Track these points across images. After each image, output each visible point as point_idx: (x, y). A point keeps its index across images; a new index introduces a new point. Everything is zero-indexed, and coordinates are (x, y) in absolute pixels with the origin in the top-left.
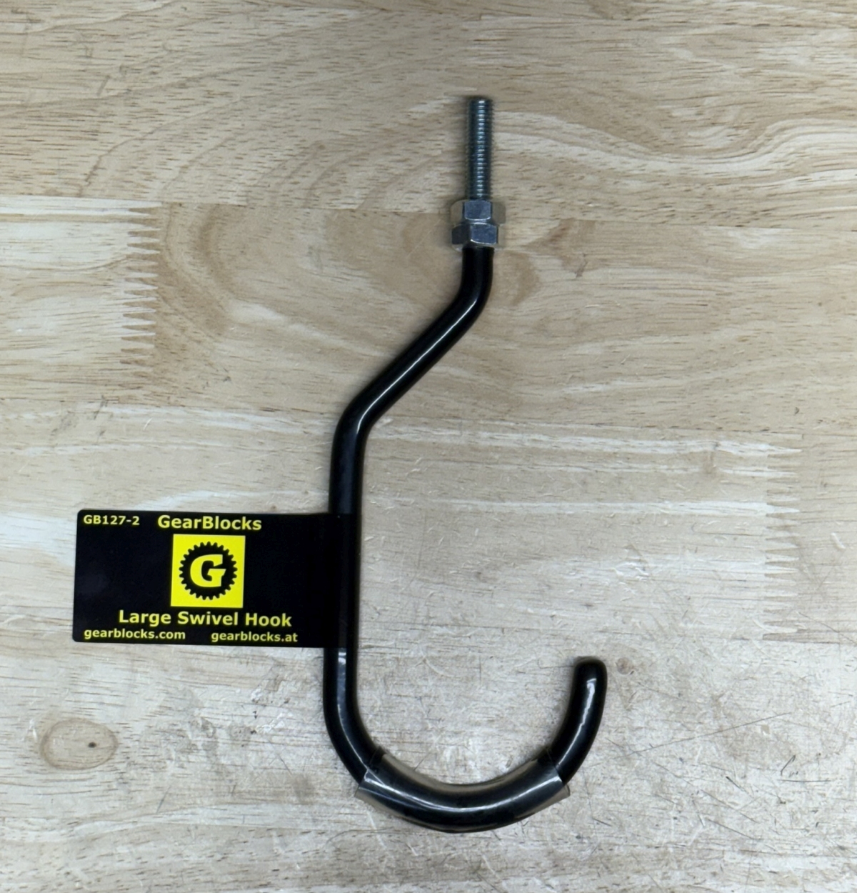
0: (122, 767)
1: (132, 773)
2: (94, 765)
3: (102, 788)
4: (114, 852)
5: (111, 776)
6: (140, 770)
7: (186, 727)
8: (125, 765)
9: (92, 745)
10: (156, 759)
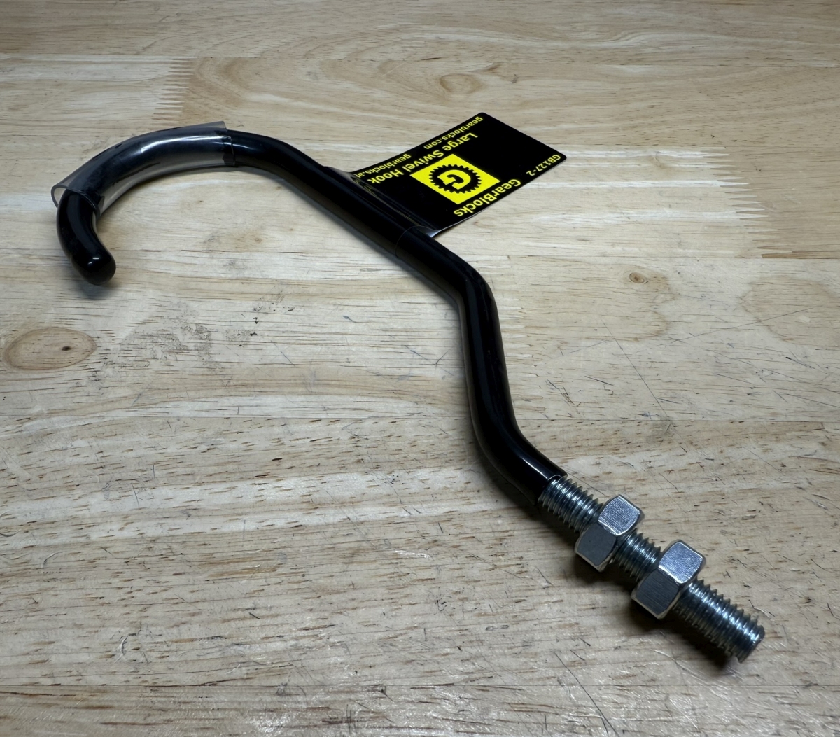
0: (97, 367)
1: (109, 371)
2: (64, 365)
3: (69, 385)
4: (69, 446)
5: (83, 374)
6: (117, 369)
7: (178, 333)
8: (101, 364)
9: (67, 349)
10: (139, 359)
